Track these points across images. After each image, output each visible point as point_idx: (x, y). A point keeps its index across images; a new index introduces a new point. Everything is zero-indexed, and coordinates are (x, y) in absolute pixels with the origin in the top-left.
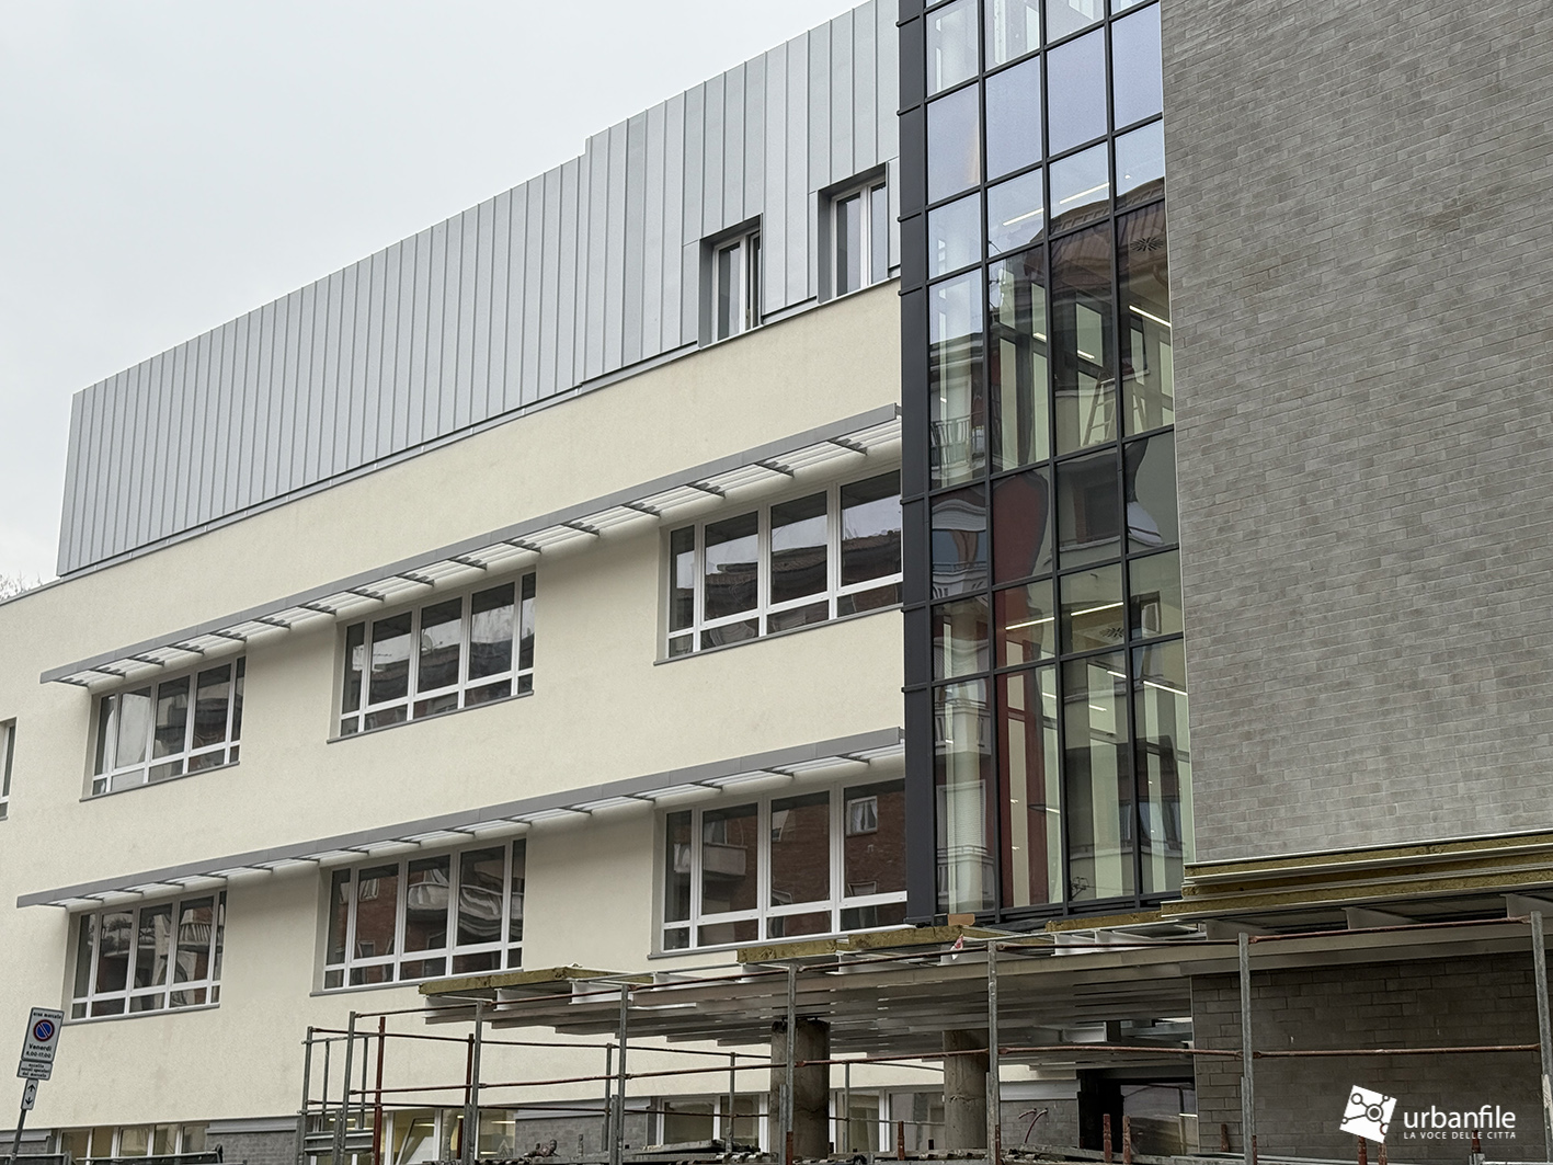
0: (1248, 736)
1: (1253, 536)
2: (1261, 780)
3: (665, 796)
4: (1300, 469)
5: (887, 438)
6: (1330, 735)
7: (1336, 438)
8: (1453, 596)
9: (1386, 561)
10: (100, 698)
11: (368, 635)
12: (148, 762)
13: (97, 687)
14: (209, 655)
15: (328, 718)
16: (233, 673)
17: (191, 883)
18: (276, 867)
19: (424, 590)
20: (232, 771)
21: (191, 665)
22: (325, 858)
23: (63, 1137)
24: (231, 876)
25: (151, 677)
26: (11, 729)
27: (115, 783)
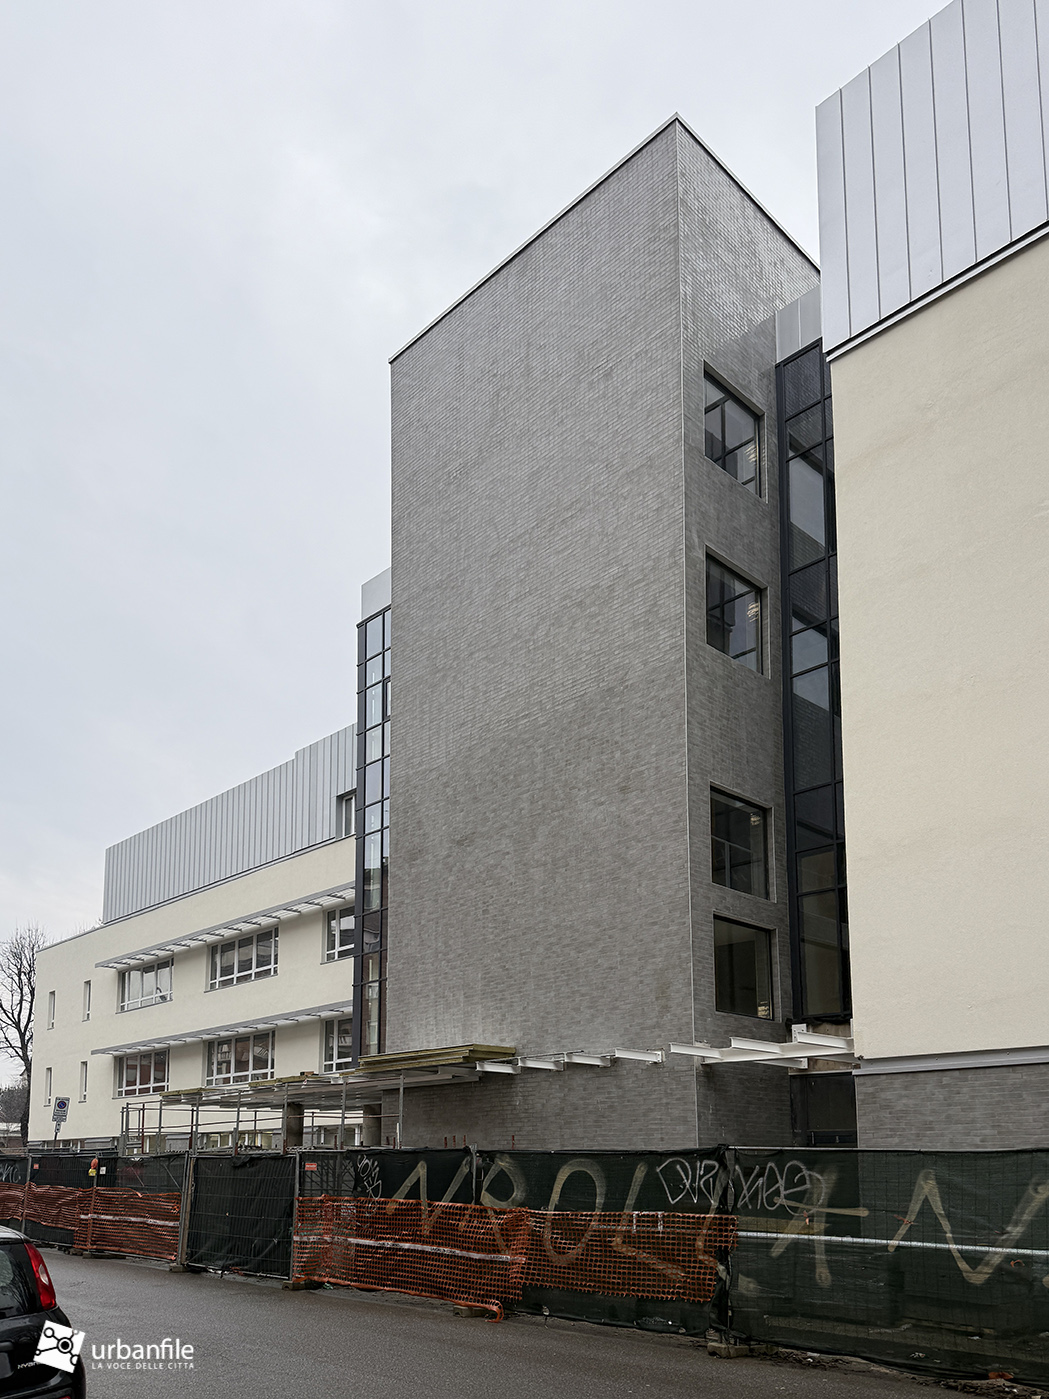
0: (402, 1012)
1: (407, 945)
2: (405, 1026)
3: (324, 1014)
4: (420, 923)
5: (350, 894)
6: (423, 1012)
7: (429, 914)
8: (455, 968)
9: (440, 955)
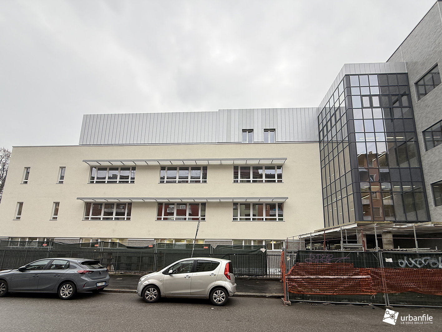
10: (92, 168)
11: (166, 169)
12: (107, 180)
13: (92, 165)
14: (125, 165)
15: (159, 180)
16: (131, 169)
17: (122, 201)
18: (146, 201)
19: (182, 164)
20: (132, 184)
21: (120, 166)
22: (158, 201)
23: (82, 239)
24: (133, 200)
25: (108, 166)
26: (62, 168)
27: (97, 182)
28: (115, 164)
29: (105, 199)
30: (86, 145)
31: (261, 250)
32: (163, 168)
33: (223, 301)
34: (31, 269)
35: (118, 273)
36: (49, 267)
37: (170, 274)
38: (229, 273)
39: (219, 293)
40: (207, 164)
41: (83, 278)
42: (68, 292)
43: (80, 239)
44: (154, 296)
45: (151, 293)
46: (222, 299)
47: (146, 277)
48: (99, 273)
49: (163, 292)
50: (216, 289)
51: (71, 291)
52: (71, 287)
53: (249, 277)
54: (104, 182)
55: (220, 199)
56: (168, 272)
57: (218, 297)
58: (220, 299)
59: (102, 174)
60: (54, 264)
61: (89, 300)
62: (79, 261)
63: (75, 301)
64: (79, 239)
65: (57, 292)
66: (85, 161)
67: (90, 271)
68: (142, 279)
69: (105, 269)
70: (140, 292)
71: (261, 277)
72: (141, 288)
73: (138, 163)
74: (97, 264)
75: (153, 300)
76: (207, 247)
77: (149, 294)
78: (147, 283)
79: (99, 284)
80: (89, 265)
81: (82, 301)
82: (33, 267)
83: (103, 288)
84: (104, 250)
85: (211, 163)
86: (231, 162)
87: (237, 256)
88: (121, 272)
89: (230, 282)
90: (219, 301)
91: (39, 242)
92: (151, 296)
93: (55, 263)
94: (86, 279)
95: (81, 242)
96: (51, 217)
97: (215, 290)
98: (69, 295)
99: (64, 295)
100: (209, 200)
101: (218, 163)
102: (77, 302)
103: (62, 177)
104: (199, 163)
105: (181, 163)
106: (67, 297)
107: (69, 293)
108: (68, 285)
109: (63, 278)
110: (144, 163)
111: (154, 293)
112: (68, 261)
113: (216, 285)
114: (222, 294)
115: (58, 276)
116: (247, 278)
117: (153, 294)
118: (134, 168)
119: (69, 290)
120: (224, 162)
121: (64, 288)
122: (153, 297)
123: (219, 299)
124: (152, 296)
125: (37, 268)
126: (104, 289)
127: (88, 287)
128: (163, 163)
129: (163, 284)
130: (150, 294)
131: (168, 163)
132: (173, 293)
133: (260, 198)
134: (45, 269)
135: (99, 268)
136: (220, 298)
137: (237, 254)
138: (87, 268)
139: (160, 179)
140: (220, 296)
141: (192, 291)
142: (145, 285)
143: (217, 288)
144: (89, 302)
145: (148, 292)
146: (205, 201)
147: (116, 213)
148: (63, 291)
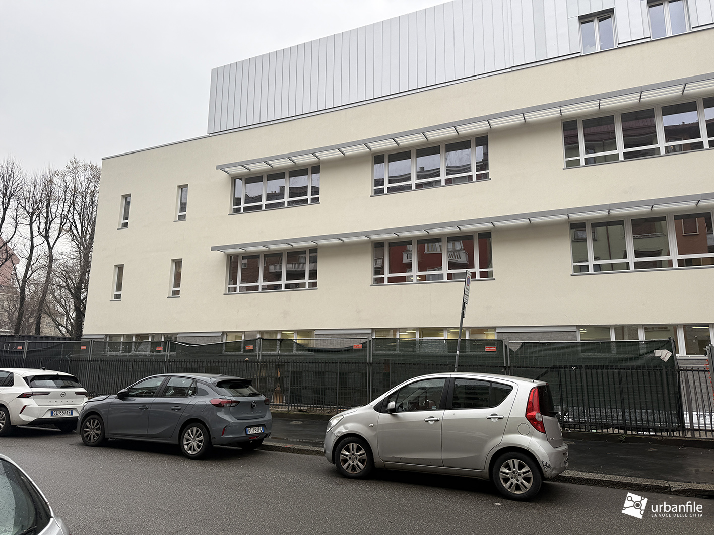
10: (234, 179)
11: (386, 159)
12: (264, 202)
13: (234, 174)
14: (298, 164)
15: (370, 188)
16: (310, 172)
17: (297, 245)
18: (346, 240)
19: (422, 142)
20: (315, 206)
21: (287, 168)
22: (374, 237)
23: (227, 335)
24: (320, 242)
25: (264, 171)
26: (183, 188)
27: (246, 209)
28: (277, 164)
29: (263, 244)
30: (221, 133)
31: (658, 353)
32: (378, 158)
33: (526, 488)
34: (137, 395)
35: (294, 409)
36: (163, 391)
37: (392, 411)
38: (539, 415)
39: (514, 467)
40: (487, 130)
41: (221, 415)
42: (197, 444)
43: (222, 335)
44: (359, 463)
45: (353, 454)
46: (524, 482)
47: (340, 418)
48: (251, 406)
49: (380, 456)
50: (505, 455)
51: (201, 441)
52: (200, 433)
53: (625, 433)
54: (260, 207)
55: (529, 216)
56: (387, 406)
57: (512, 478)
58: (519, 483)
59: (255, 189)
60: (172, 385)
61: (233, 462)
62: (214, 380)
63: (208, 463)
64: (220, 334)
65: (178, 443)
66: (221, 168)
67: (232, 402)
68: (334, 422)
69: (263, 398)
70: (329, 453)
71: (664, 434)
72: (331, 441)
73: (323, 156)
74: (247, 387)
75: (358, 472)
76: (494, 349)
77: (347, 458)
78: (342, 430)
79: (252, 431)
80: (230, 388)
81: (220, 464)
82: (140, 391)
83: (262, 440)
84: (264, 357)
85: (497, 124)
86: (554, 113)
87: (583, 371)
88: (299, 408)
89: (543, 439)
90: (518, 487)
91: (152, 343)
92: (353, 462)
93: (173, 382)
94: (227, 418)
95: (224, 341)
96: (169, 292)
97: (503, 457)
98: (199, 450)
99: (190, 449)
100: (497, 224)
101: (517, 120)
102: (211, 465)
103: (184, 206)
104: (464, 130)
105: (419, 139)
106: (194, 453)
107: (199, 447)
108: (195, 429)
109: (186, 415)
110: (336, 154)
111: (359, 456)
112: (195, 380)
113: (505, 444)
114: (523, 470)
115: (179, 410)
116: (618, 435)
117: (356, 458)
118: (316, 168)
119: (197, 439)
120: (532, 117)
121: (189, 435)
122: (357, 464)
123: (515, 481)
124: (355, 463)
125: (146, 393)
126: (264, 443)
127: (231, 434)
128: (376, 147)
129: (377, 436)
130: (350, 458)
131: (389, 145)
132: (401, 459)
133: (652, 203)
134: (157, 396)
135: (250, 395)
136: (518, 480)
137: (580, 367)
138: (228, 395)
139: (375, 186)
140: (519, 475)
141: (447, 456)
142: (339, 435)
143: (509, 454)
144: (233, 466)
145: (347, 453)
146: (488, 226)
147: (287, 274)
148: (188, 440)
